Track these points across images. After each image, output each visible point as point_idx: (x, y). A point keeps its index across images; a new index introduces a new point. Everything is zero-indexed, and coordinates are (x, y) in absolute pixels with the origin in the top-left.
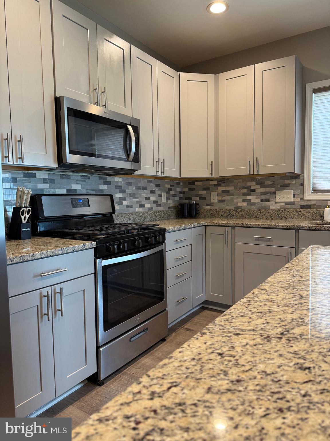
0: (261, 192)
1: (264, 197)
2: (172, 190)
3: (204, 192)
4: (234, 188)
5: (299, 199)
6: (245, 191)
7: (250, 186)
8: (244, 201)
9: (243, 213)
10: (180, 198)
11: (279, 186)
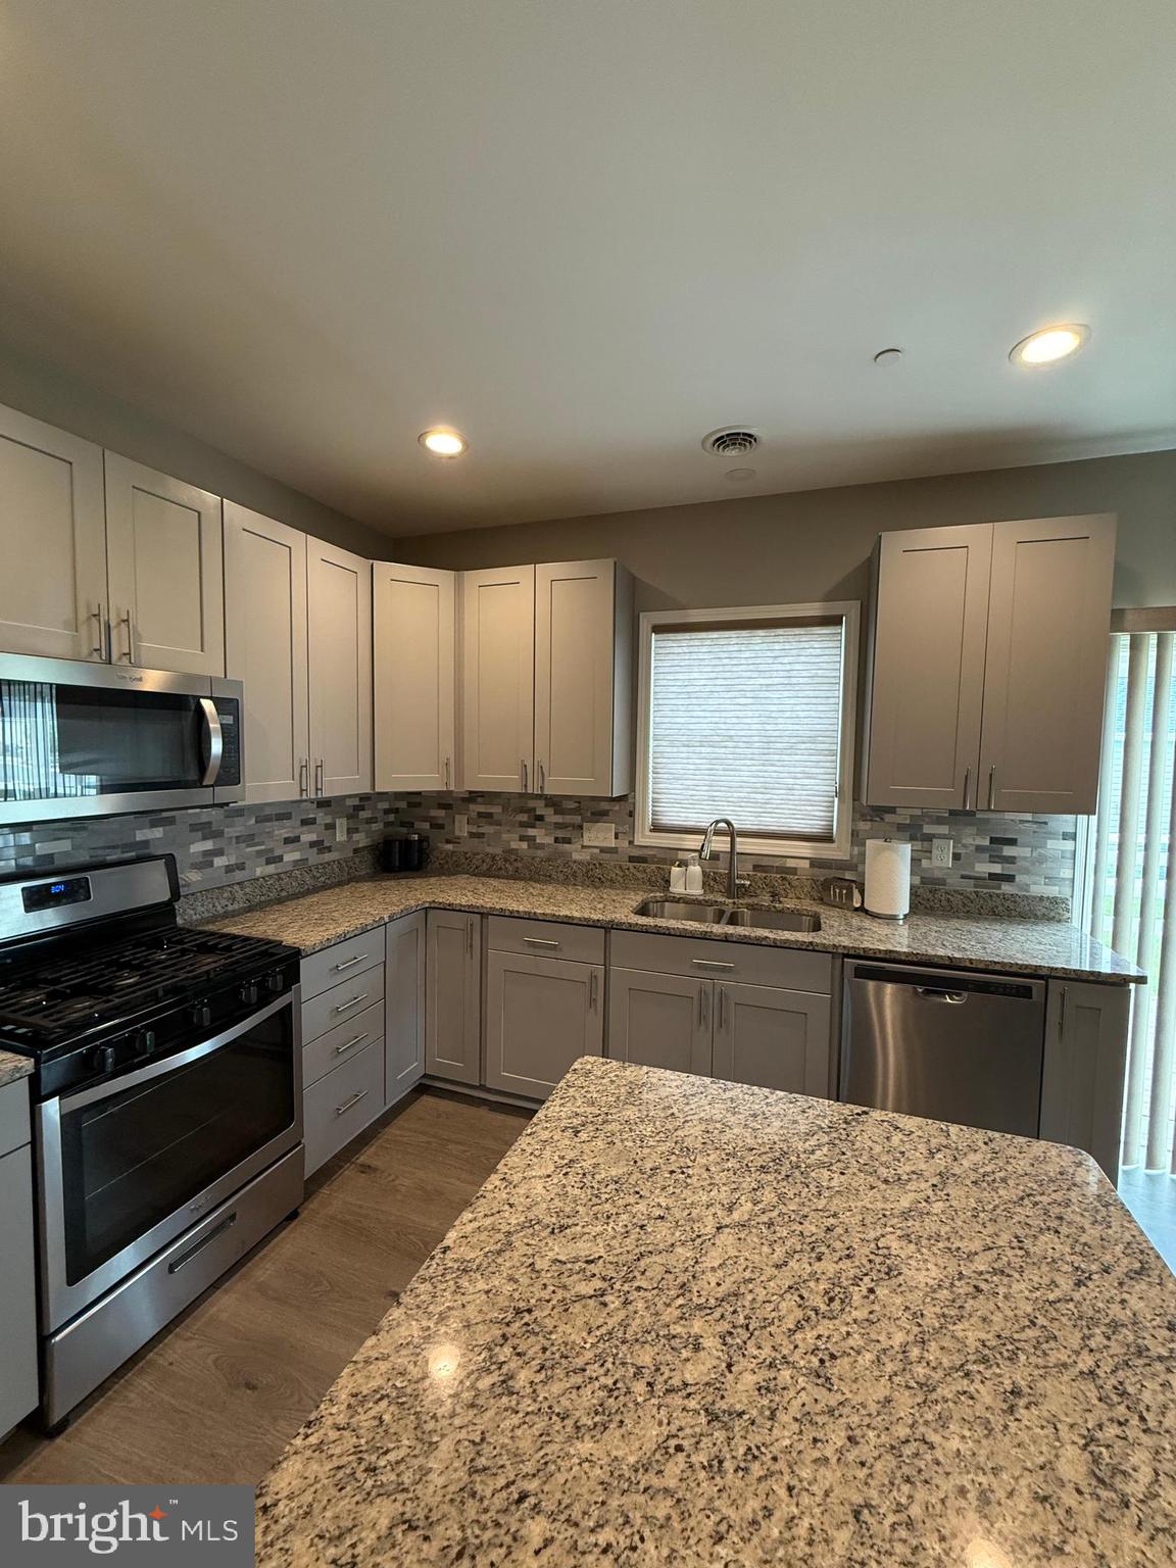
0: (555, 823)
1: (560, 834)
2: (363, 810)
3: (441, 813)
4: (503, 810)
5: (627, 843)
6: (524, 817)
7: (534, 809)
8: (522, 838)
9: (519, 865)
10: (387, 824)
11: (589, 814)
